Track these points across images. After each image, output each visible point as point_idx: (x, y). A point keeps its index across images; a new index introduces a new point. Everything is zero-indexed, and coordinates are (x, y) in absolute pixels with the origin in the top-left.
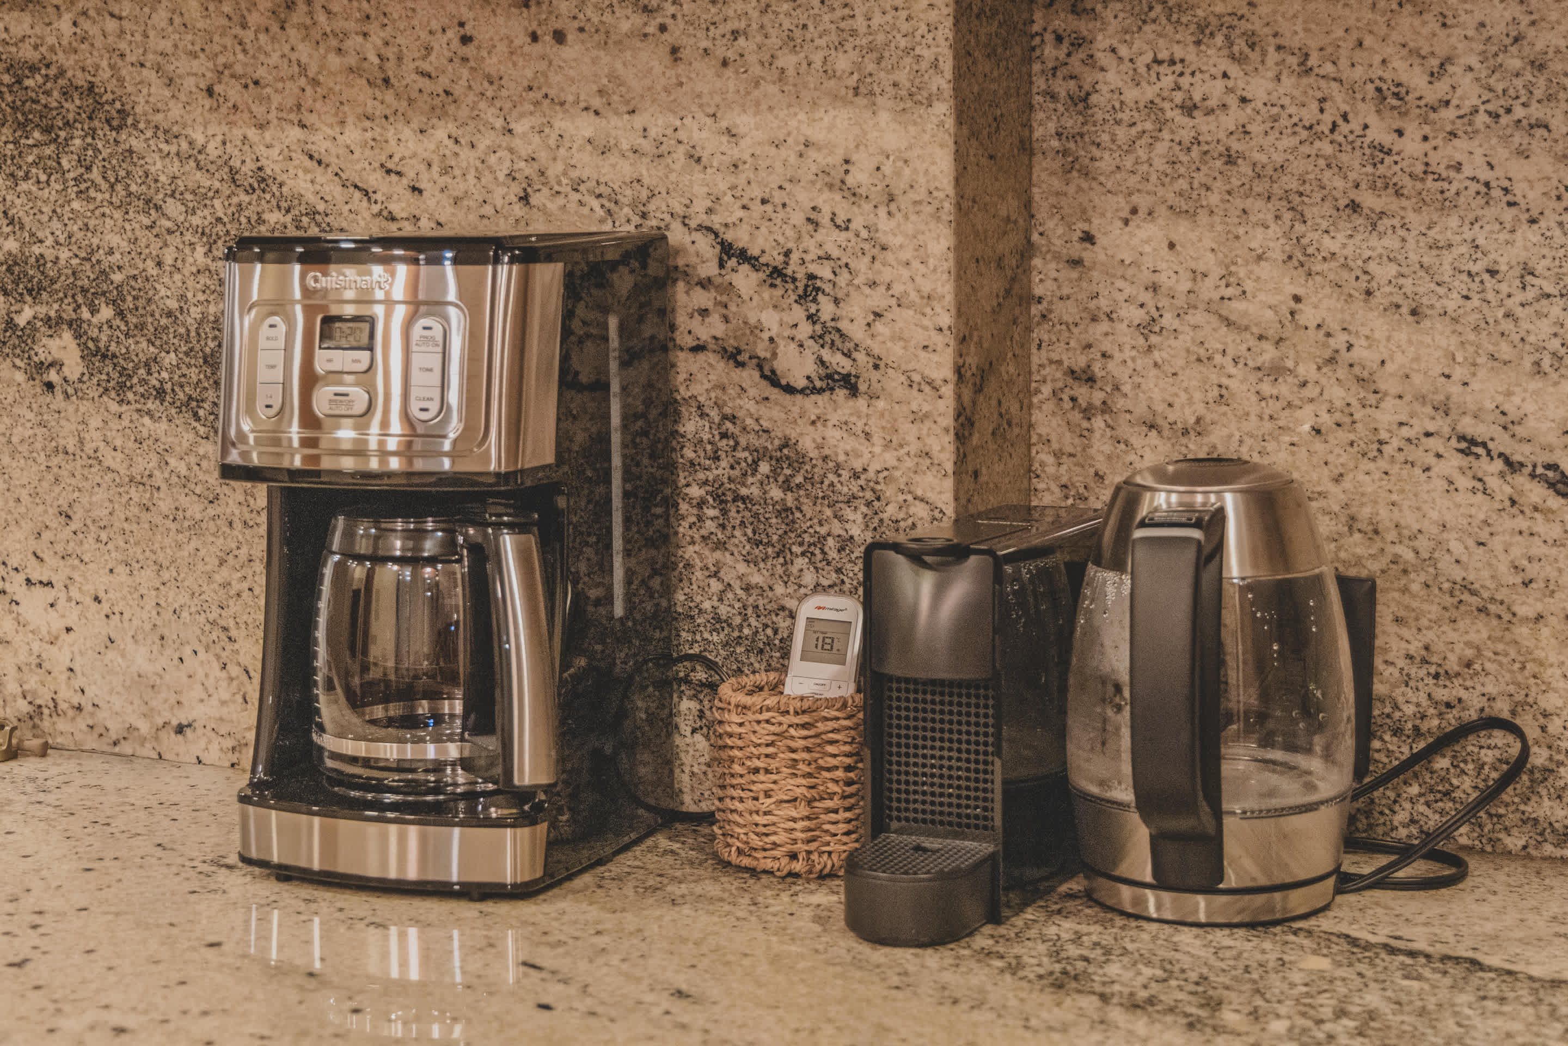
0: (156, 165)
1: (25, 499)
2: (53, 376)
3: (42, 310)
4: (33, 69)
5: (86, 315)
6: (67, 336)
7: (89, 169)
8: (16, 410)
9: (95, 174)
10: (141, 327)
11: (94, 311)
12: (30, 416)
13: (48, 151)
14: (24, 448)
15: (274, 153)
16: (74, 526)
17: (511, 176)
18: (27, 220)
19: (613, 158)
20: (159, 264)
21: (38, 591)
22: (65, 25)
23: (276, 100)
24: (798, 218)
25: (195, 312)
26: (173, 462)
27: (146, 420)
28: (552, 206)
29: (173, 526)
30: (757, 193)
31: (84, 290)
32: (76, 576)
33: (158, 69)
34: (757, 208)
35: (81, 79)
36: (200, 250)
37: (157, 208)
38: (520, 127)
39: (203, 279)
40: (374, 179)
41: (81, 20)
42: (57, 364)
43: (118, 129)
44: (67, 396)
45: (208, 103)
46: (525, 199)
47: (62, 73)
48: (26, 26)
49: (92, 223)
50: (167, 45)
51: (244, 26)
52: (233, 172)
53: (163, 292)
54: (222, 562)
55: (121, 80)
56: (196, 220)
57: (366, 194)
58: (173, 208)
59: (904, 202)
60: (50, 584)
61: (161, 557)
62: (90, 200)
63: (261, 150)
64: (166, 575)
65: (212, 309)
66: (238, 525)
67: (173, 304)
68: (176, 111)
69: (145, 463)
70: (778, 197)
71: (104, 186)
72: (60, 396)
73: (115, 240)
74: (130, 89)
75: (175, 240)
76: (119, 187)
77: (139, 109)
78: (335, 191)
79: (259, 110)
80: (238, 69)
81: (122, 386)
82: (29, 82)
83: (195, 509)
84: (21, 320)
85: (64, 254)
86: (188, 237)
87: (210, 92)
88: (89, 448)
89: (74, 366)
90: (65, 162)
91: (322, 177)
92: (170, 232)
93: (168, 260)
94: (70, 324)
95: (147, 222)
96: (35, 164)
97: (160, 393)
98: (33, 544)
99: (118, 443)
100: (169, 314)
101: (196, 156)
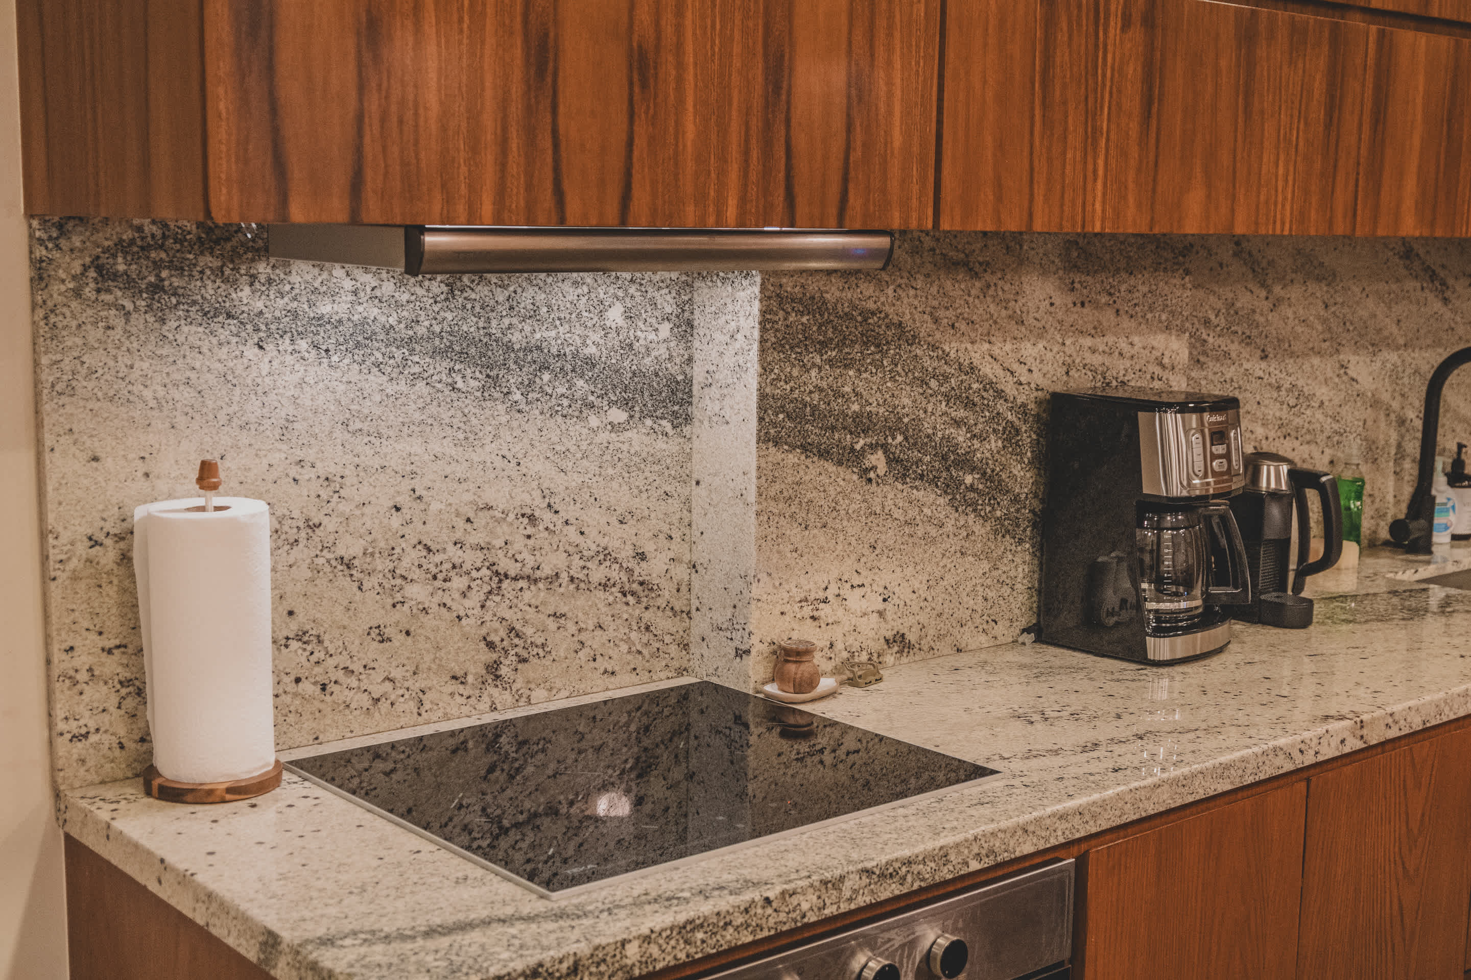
0: (927, 362)
1: (854, 542)
2: (872, 475)
3: (868, 440)
4: (873, 314)
5: (890, 441)
6: (880, 453)
7: (896, 365)
8: (852, 495)
9: (899, 368)
10: (915, 444)
11: (894, 439)
12: (859, 497)
13: (877, 357)
14: (854, 516)
15: (977, 355)
16: (877, 552)
17: (1064, 364)
18: (864, 393)
19: (1097, 355)
20: (925, 412)
21: (857, 590)
22: (890, 291)
23: (980, 330)
24: (1149, 376)
25: (940, 434)
26: (925, 510)
27: (915, 491)
28: (1076, 376)
29: (923, 542)
30: (1138, 368)
31: (890, 428)
32: (876, 578)
33: (931, 314)
34: (1138, 373)
35: (896, 319)
36: (944, 403)
37: (927, 384)
38: (1068, 342)
39: (944, 418)
40: (1015, 366)
41: (898, 290)
42: (874, 468)
43: (911, 345)
44: (878, 484)
45: (952, 332)
46: (1067, 373)
47: (887, 316)
48: (871, 291)
49: (896, 393)
50: (935, 303)
51: (969, 295)
52: (960, 364)
53: (926, 425)
54: (944, 555)
55: (914, 320)
56: (943, 389)
57: (1012, 373)
58: (933, 384)
59: (1176, 370)
60: (863, 585)
61: (917, 560)
62: (896, 381)
63: (973, 354)
64: (918, 568)
65: (947, 432)
66: (951, 536)
67: (930, 431)
68: (938, 335)
69: (912, 513)
70: (1144, 369)
71: (903, 374)
72: (874, 485)
73: (906, 401)
74: (918, 325)
75: (933, 400)
76: (910, 374)
77: (921, 335)
78: (1000, 373)
79: (973, 335)
80: (966, 315)
81: (904, 475)
82: (870, 321)
83: (933, 532)
84: (858, 447)
85: (881, 410)
86: (939, 397)
87: (953, 326)
88: (886, 511)
89: (882, 468)
90: (885, 363)
91: (996, 366)
92: (931, 395)
93: (930, 410)
94: (882, 446)
95: (921, 391)
96: (871, 364)
97: (922, 477)
98: (856, 566)
99: (901, 505)
100: (928, 436)
101: (944, 357)
